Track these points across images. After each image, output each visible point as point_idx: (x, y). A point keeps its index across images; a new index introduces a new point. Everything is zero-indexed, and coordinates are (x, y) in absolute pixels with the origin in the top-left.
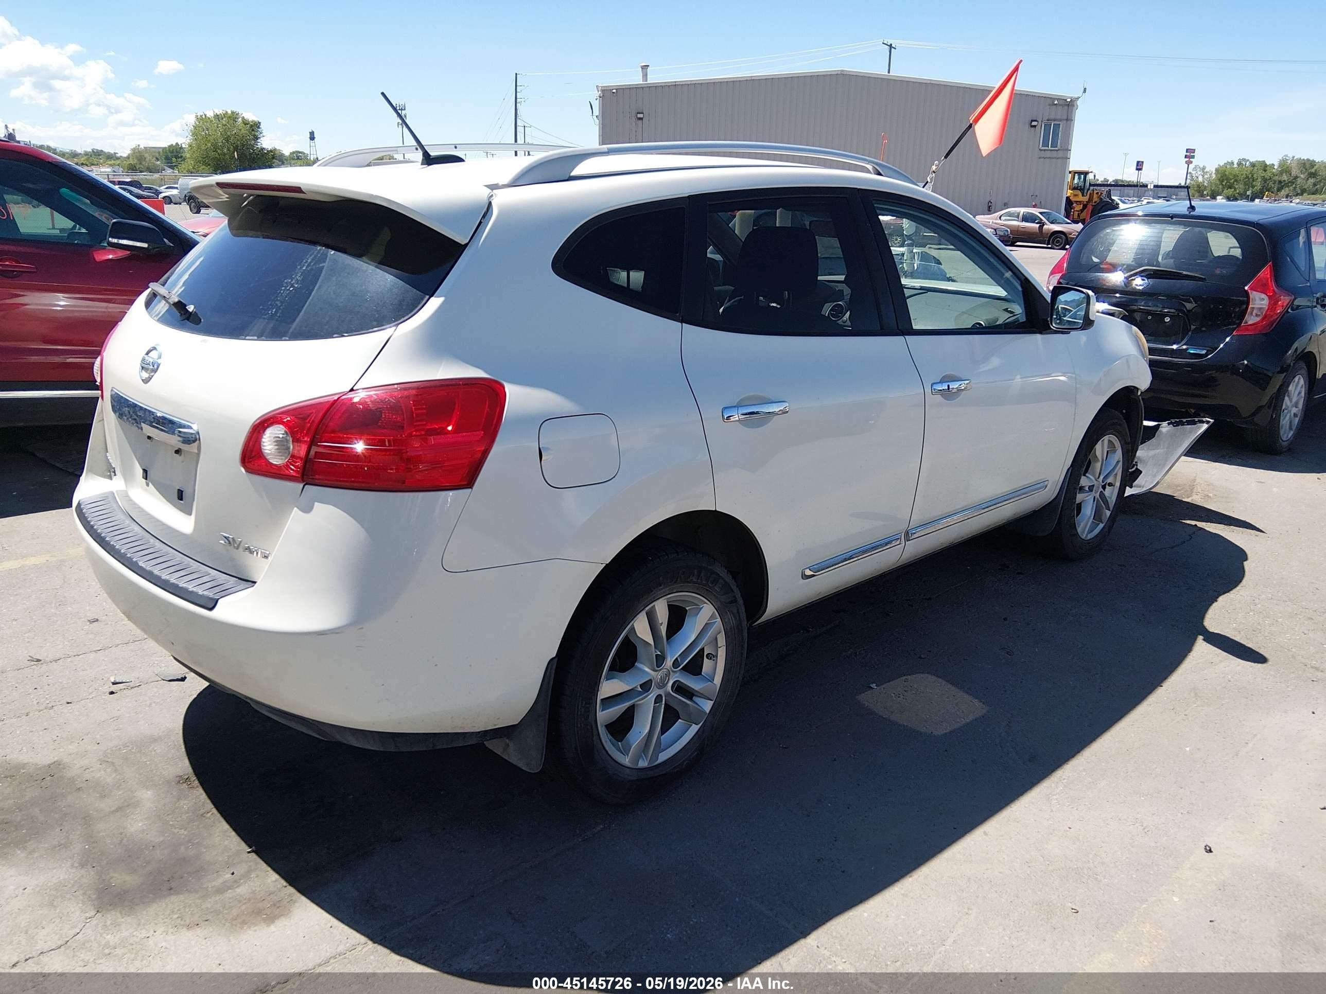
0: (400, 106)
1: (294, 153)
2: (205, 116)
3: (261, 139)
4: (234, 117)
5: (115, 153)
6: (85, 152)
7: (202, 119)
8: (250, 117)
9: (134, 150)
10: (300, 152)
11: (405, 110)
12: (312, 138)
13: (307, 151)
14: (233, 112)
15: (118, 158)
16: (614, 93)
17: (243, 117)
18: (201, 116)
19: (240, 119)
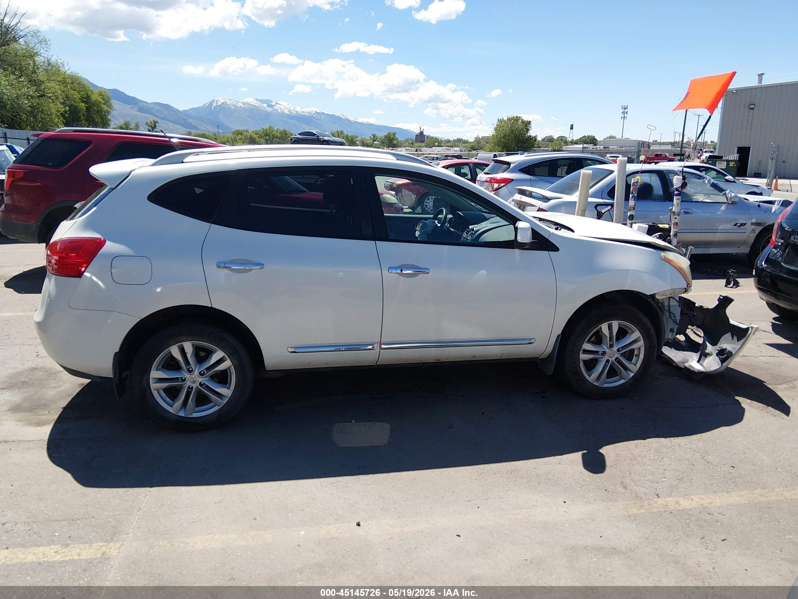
0: (624, 107)
1: (559, 137)
2: (503, 119)
3: (530, 131)
4: (517, 119)
5: (468, 140)
6: (454, 140)
7: (500, 121)
8: (526, 118)
9: (476, 138)
10: (563, 137)
11: (627, 109)
12: (572, 128)
13: (567, 136)
14: (517, 117)
15: (469, 143)
16: (734, 93)
17: (522, 119)
18: (501, 120)
19: (520, 120)
